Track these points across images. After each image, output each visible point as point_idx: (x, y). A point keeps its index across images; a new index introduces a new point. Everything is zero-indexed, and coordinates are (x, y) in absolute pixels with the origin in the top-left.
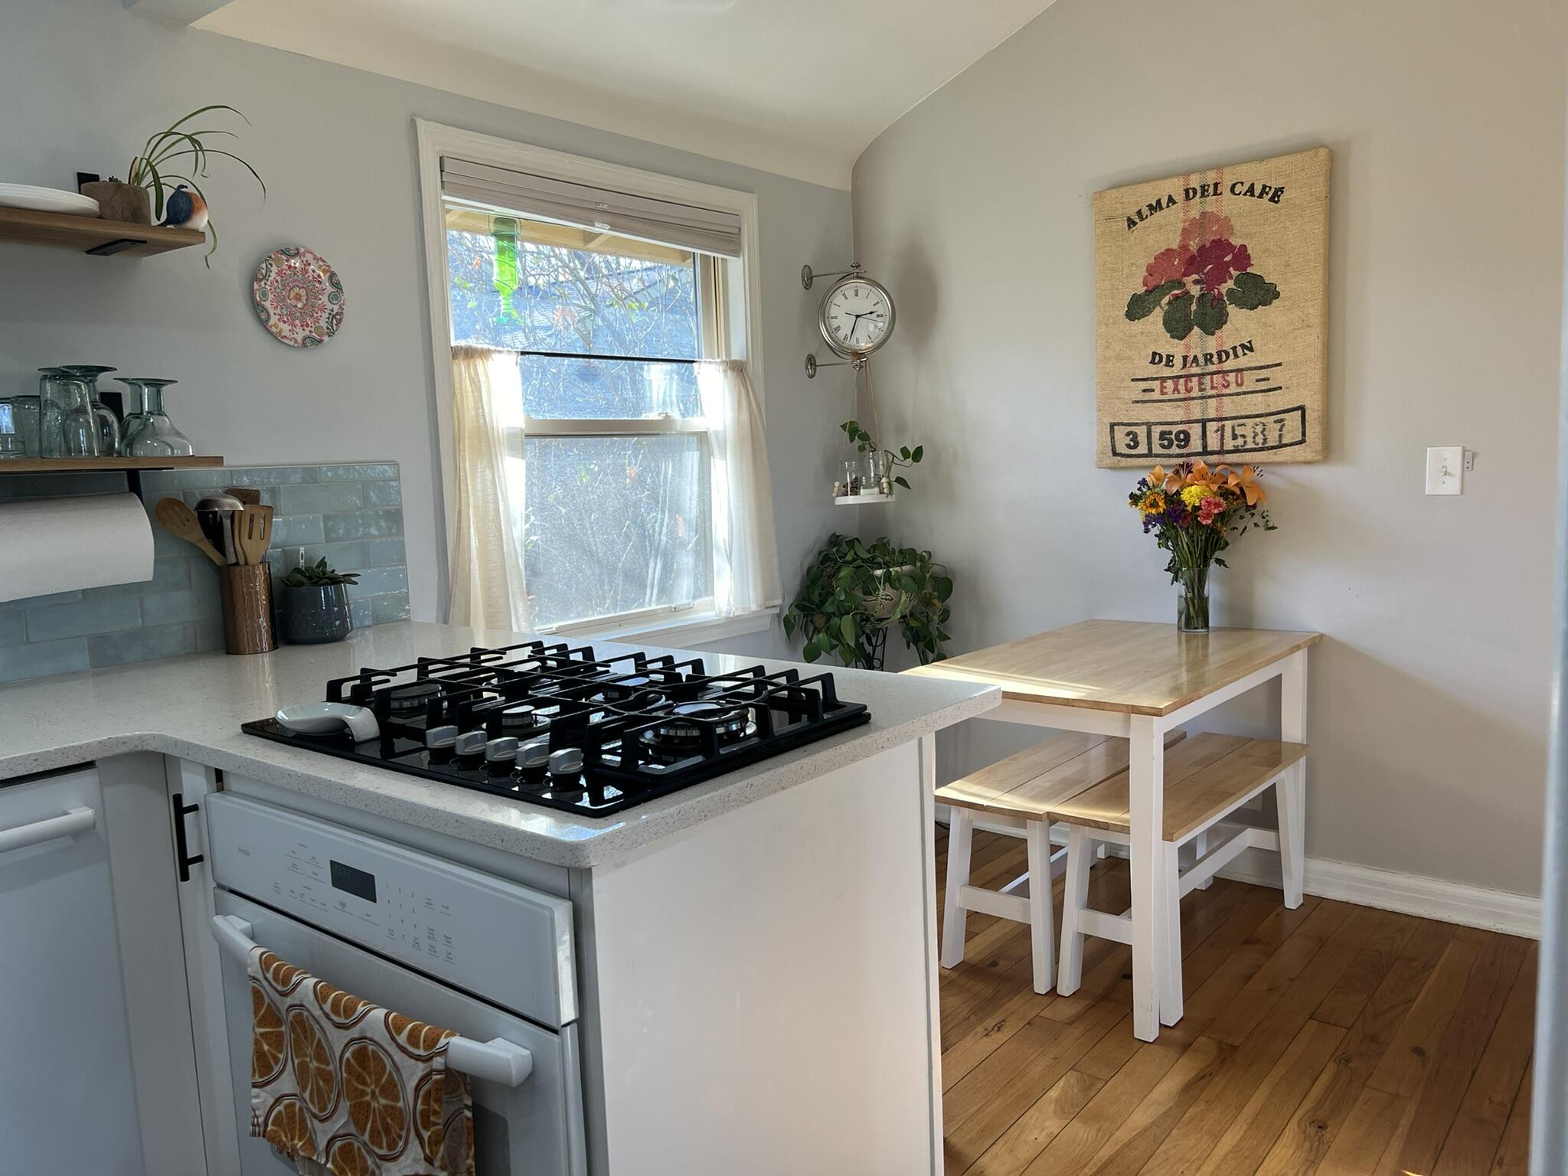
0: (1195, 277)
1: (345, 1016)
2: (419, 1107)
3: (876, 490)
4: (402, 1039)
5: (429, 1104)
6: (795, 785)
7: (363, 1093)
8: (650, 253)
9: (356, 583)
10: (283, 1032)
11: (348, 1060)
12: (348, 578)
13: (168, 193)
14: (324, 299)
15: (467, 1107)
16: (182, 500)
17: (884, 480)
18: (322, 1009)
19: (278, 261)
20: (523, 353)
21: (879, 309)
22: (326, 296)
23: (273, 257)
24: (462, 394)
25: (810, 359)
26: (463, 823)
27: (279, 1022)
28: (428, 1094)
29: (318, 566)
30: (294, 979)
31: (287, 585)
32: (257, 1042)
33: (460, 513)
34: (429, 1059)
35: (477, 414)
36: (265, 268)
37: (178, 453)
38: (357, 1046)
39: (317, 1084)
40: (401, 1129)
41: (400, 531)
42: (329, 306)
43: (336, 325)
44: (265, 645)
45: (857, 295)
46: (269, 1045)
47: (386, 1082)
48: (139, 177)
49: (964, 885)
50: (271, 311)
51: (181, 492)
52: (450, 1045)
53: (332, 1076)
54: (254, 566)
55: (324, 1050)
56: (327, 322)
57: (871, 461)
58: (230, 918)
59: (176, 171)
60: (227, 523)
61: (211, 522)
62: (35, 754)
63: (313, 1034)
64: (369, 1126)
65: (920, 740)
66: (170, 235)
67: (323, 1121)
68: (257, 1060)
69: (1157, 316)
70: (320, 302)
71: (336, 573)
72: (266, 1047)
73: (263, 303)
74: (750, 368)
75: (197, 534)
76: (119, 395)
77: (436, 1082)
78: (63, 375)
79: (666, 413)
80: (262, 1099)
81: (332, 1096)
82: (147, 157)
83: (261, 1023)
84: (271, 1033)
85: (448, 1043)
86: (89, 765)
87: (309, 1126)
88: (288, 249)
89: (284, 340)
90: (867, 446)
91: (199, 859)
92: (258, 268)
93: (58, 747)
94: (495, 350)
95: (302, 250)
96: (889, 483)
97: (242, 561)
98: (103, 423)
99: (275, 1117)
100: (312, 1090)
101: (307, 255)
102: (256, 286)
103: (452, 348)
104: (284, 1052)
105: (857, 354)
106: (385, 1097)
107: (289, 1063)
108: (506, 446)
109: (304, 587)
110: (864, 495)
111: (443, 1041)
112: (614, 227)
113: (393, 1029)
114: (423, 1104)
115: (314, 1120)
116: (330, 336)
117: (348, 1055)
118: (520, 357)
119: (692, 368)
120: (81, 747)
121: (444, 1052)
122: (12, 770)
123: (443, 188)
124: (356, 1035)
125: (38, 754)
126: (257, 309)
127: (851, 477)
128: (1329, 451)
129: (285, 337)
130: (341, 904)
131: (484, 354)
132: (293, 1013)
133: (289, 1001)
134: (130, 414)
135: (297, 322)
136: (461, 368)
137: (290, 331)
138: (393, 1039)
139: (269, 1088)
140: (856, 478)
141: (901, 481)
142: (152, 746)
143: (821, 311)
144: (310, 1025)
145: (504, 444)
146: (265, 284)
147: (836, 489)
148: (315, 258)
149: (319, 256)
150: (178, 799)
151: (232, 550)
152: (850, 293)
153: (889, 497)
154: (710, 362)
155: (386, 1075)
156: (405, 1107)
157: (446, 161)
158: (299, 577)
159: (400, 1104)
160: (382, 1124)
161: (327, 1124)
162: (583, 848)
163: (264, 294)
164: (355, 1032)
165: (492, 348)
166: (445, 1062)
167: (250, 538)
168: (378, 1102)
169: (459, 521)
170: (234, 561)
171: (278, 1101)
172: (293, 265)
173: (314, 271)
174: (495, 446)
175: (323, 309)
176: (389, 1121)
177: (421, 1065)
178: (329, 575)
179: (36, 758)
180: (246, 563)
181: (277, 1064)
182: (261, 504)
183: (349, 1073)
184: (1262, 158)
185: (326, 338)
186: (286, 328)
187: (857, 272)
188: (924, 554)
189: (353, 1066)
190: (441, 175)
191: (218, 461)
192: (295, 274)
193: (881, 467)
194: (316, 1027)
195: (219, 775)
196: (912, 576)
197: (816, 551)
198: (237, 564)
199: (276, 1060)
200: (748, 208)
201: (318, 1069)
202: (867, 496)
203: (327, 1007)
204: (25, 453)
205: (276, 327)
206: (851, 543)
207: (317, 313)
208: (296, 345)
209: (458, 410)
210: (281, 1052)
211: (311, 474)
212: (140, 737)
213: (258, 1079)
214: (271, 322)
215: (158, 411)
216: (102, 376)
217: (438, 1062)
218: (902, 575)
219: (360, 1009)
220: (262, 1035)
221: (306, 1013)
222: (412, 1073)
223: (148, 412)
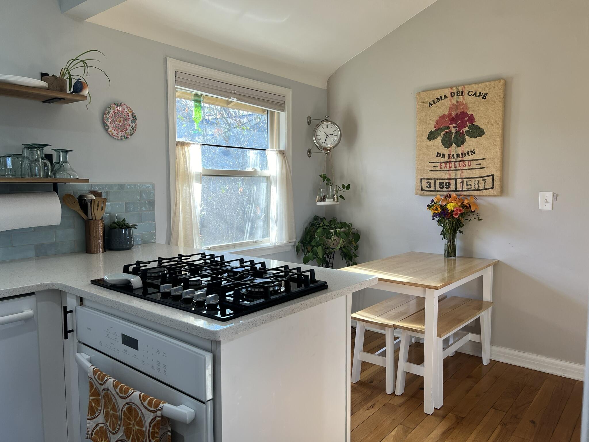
0: (454, 125)
1: (124, 394)
2: (151, 430)
3: (332, 200)
4: (146, 403)
5: (155, 429)
6: (298, 311)
7: (130, 424)
8: (251, 109)
9: (136, 228)
10: (100, 399)
11: (124, 411)
12: (133, 226)
13: (74, 81)
14: (130, 122)
15: (169, 431)
16: (73, 195)
17: (335, 196)
18: (115, 391)
19: (113, 108)
20: (202, 145)
21: (336, 133)
22: (130, 121)
23: (111, 106)
24: (179, 159)
25: (309, 150)
26: (172, 322)
27: (99, 395)
28: (154, 425)
29: (122, 221)
30: (106, 379)
31: (110, 228)
32: (90, 402)
33: (176, 203)
34: (155, 412)
35: (184, 167)
36: (108, 110)
37: (72, 177)
38: (128, 405)
39: (112, 420)
40: (144, 439)
41: (154, 210)
42: (131, 125)
43: (134, 132)
44: (101, 250)
45: (327, 128)
46: (95, 404)
47: (139, 420)
48: (63, 75)
49: (361, 351)
50: (110, 126)
51: (73, 192)
52: (164, 407)
53: (118, 417)
54: (98, 220)
55: (116, 406)
56: (130, 131)
57: (331, 189)
58: (83, 354)
59: (77, 73)
60: (89, 204)
61: (83, 203)
62: (12, 289)
63: (112, 400)
64: (131, 437)
65: (346, 296)
66: (74, 96)
67: (114, 434)
68: (90, 409)
69: (439, 140)
70: (128, 123)
71: (129, 224)
72: (93, 405)
73: (107, 123)
74: (287, 153)
75: (78, 208)
76: (51, 155)
77: (158, 421)
78: (31, 147)
79: (255, 169)
80: (91, 424)
81: (118, 425)
82: (67, 68)
83: (92, 395)
84: (95, 399)
85: (163, 406)
86: (32, 294)
87: (109, 436)
88: (117, 103)
89: (114, 137)
90: (329, 184)
91: (72, 331)
92: (106, 110)
93: (21, 287)
94: (192, 143)
95: (122, 104)
96: (337, 197)
97: (94, 218)
98: (45, 165)
99: (96, 432)
100: (110, 422)
101: (124, 106)
102: (105, 116)
103: (176, 142)
104: (100, 406)
105: (327, 149)
106: (138, 426)
107: (102, 411)
108: (195, 179)
109: (117, 229)
110: (328, 201)
111: (161, 405)
112: (238, 99)
113: (142, 399)
114: (152, 429)
115: (110, 433)
116: (131, 136)
117: (125, 409)
118: (201, 146)
119: (265, 152)
120: (30, 287)
121: (161, 409)
122: (3, 294)
123: (175, 83)
124: (128, 402)
125: (13, 289)
126: (105, 125)
127: (323, 194)
128: (502, 192)
129: (114, 136)
130: (125, 350)
131: (188, 144)
132: (104, 392)
133: (103, 387)
134: (55, 162)
135: (119, 130)
136: (179, 149)
137: (116, 133)
138: (142, 403)
139: (94, 420)
140: (325, 195)
141: (341, 197)
142: (57, 287)
143: (314, 133)
144: (111, 396)
145: (194, 178)
146: (108, 116)
147: (317, 199)
148: (127, 107)
149: (128, 106)
150: (65, 308)
151: (90, 214)
152: (325, 127)
153: (337, 203)
154: (272, 150)
155: (138, 418)
156: (145, 430)
157: (177, 73)
158: (115, 225)
159: (144, 429)
160: (136, 436)
161: (115, 436)
162: (217, 333)
163: (108, 120)
164: (128, 400)
165: (191, 142)
166: (162, 414)
167: (97, 210)
168: (135, 428)
169: (176, 206)
170: (91, 218)
171: (97, 425)
172: (119, 109)
173: (126, 112)
174: (191, 179)
175: (129, 126)
176: (139, 435)
177: (152, 414)
178: (126, 224)
179: (13, 290)
180: (95, 219)
181: (97, 411)
182: (102, 197)
183: (125, 416)
184: (479, 82)
185: (129, 137)
186: (115, 132)
187: (327, 119)
188: (349, 224)
189: (126, 414)
190: (175, 78)
191: (87, 181)
192: (119, 113)
193: (334, 191)
194: (113, 398)
195: (81, 299)
196: (344, 232)
197: (309, 222)
198: (92, 219)
199: (97, 410)
200: (288, 94)
201: (113, 414)
202: (328, 202)
203: (118, 390)
204: (15, 175)
205: (111, 132)
206: (322, 219)
207: (127, 127)
208: (118, 139)
209: (177, 165)
210: (99, 407)
211: (122, 187)
212: (52, 284)
213: (90, 417)
214: (110, 130)
215: (66, 162)
216: (46, 148)
217: (159, 413)
218: (341, 232)
219: (130, 391)
220: (92, 400)
221: (109, 392)
222: (149, 417)
223: (62, 162)
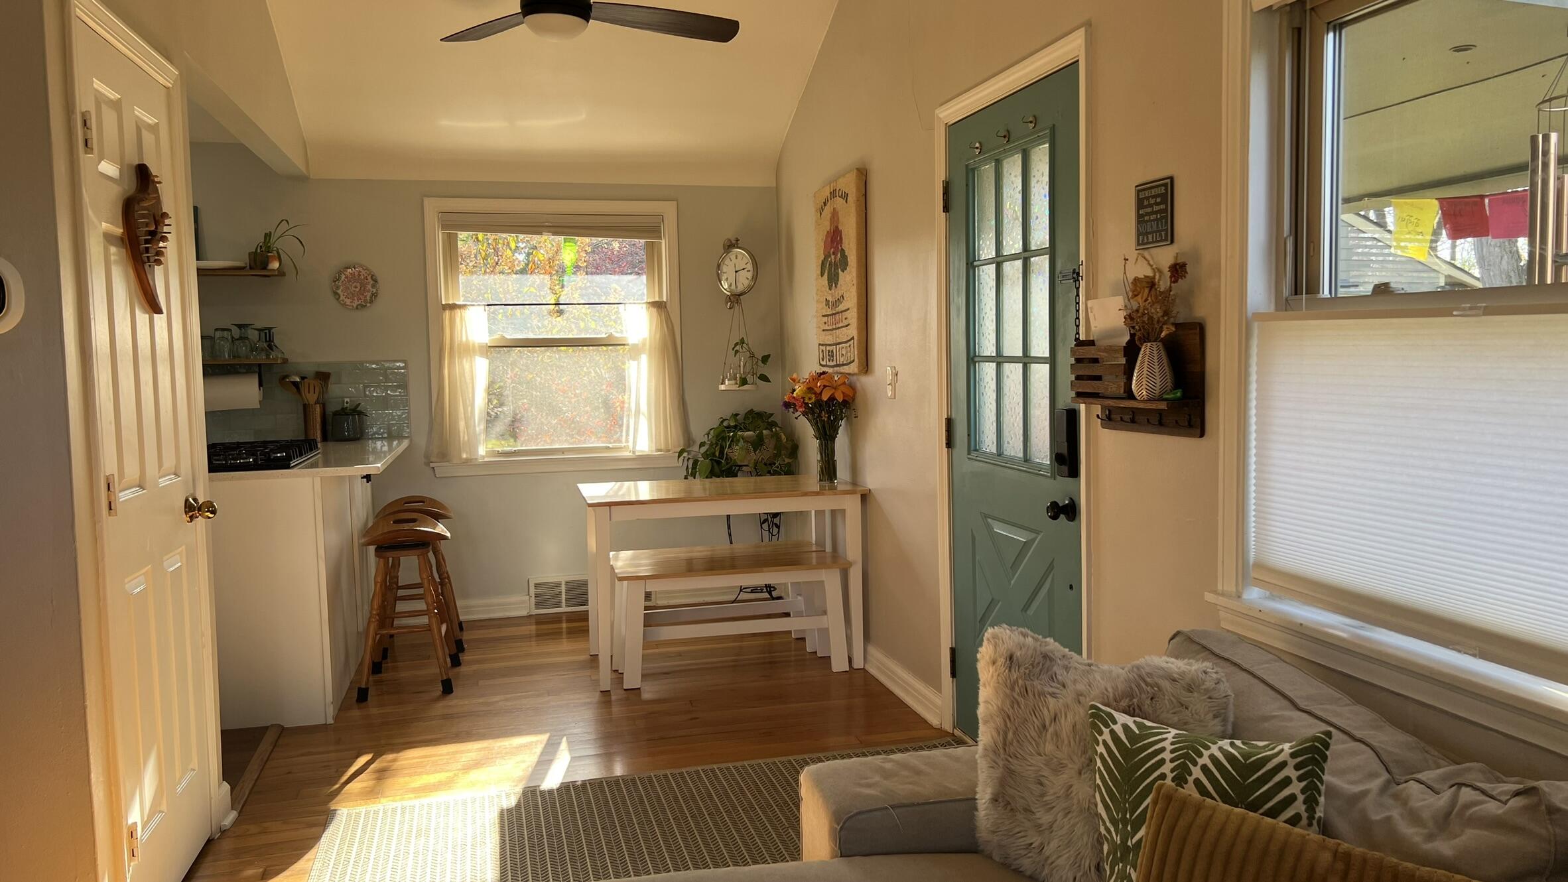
0: (832, 250)
14: (369, 287)
19: (345, 272)
20: (488, 305)
22: (370, 285)
23: (342, 271)
36: (338, 275)
41: (406, 394)
42: (371, 290)
43: (373, 298)
45: (734, 259)
50: (341, 294)
56: (369, 298)
69: (826, 275)
70: (367, 288)
73: (337, 291)
74: (669, 305)
75: (295, 390)
88: (350, 265)
89: (348, 307)
92: (335, 277)
94: (475, 305)
95: (356, 266)
101: (359, 267)
102: (335, 285)
103: (442, 305)
105: (736, 295)
108: (475, 352)
109: (340, 416)
112: (555, 234)
116: (371, 303)
118: (487, 307)
119: (618, 307)
123: (442, 228)
126: (336, 293)
128: (868, 366)
129: (348, 305)
131: (463, 307)
135: (355, 298)
136: (447, 312)
137: (351, 302)
143: (717, 268)
145: (473, 351)
146: (339, 283)
148: (364, 268)
154: (630, 304)
157: (443, 215)
158: (341, 411)
163: (339, 287)
165: (468, 303)
172: (352, 272)
173: (363, 274)
174: (468, 352)
175: (368, 291)
184: (843, 174)
185: (368, 305)
186: (349, 301)
190: (440, 221)
192: (354, 276)
200: (667, 209)
205: (344, 301)
207: (365, 294)
208: (352, 308)
214: (341, 299)
